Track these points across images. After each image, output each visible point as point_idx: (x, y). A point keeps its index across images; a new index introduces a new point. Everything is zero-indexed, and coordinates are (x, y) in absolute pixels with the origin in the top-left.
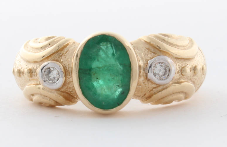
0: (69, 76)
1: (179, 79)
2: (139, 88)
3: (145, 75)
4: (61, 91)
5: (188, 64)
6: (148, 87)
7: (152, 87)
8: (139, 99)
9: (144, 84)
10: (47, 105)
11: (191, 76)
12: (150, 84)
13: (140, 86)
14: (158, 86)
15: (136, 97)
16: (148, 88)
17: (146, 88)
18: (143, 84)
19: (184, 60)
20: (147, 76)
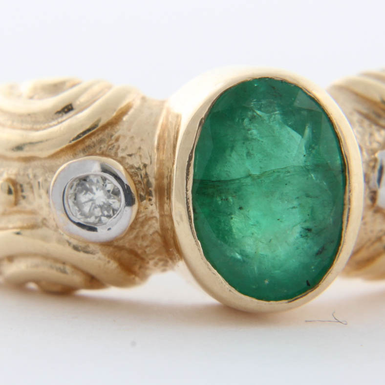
0: (148, 202)
4: (116, 247)
10: (55, 289)
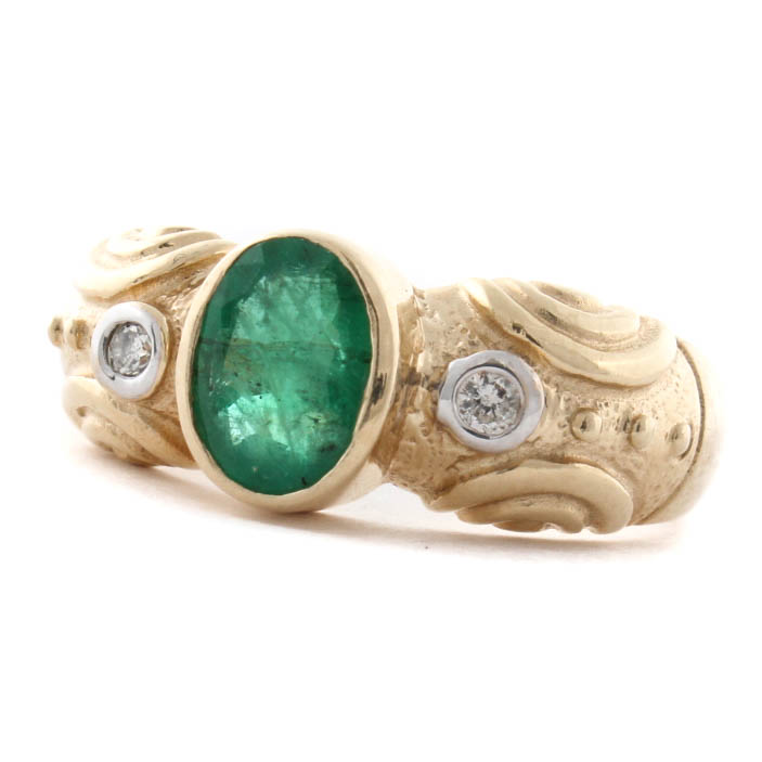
1: (559, 447)
2: (411, 449)
3: (430, 405)
5: (606, 404)
6: (441, 453)
7: (453, 454)
8: (415, 491)
9: (425, 438)
11: (612, 448)
12: (446, 439)
13: (413, 444)
14: (473, 453)
15: (402, 480)
16: (438, 455)
17: (434, 454)
18: (421, 436)
19: (593, 386)
20: (435, 412)
